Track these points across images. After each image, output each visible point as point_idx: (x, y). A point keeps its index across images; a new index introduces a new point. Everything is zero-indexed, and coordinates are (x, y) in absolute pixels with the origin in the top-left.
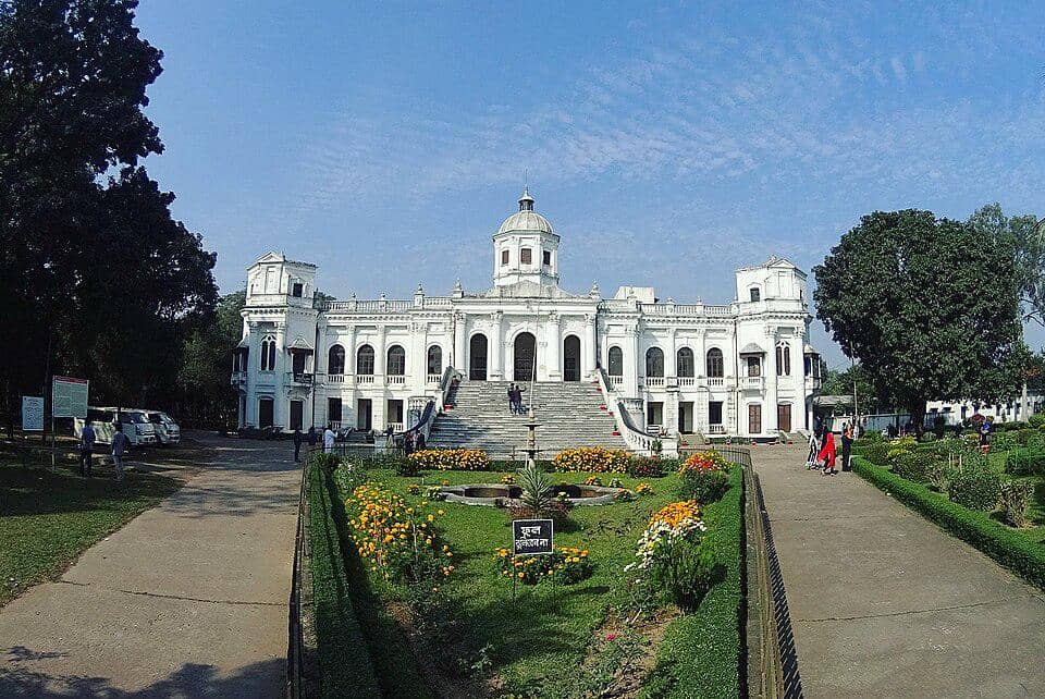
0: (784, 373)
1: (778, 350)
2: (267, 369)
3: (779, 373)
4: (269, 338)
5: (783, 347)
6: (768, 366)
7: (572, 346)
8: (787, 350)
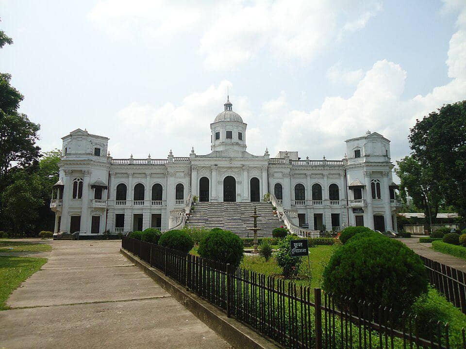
0: (377, 198)
1: (373, 184)
2: (77, 197)
3: (374, 197)
4: (79, 180)
5: (375, 183)
6: (367, 194)
7: (255, 184)
8: (378, 184)
